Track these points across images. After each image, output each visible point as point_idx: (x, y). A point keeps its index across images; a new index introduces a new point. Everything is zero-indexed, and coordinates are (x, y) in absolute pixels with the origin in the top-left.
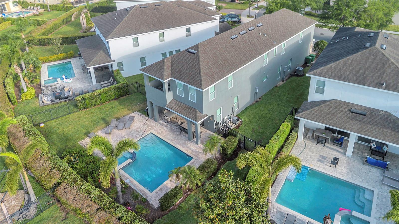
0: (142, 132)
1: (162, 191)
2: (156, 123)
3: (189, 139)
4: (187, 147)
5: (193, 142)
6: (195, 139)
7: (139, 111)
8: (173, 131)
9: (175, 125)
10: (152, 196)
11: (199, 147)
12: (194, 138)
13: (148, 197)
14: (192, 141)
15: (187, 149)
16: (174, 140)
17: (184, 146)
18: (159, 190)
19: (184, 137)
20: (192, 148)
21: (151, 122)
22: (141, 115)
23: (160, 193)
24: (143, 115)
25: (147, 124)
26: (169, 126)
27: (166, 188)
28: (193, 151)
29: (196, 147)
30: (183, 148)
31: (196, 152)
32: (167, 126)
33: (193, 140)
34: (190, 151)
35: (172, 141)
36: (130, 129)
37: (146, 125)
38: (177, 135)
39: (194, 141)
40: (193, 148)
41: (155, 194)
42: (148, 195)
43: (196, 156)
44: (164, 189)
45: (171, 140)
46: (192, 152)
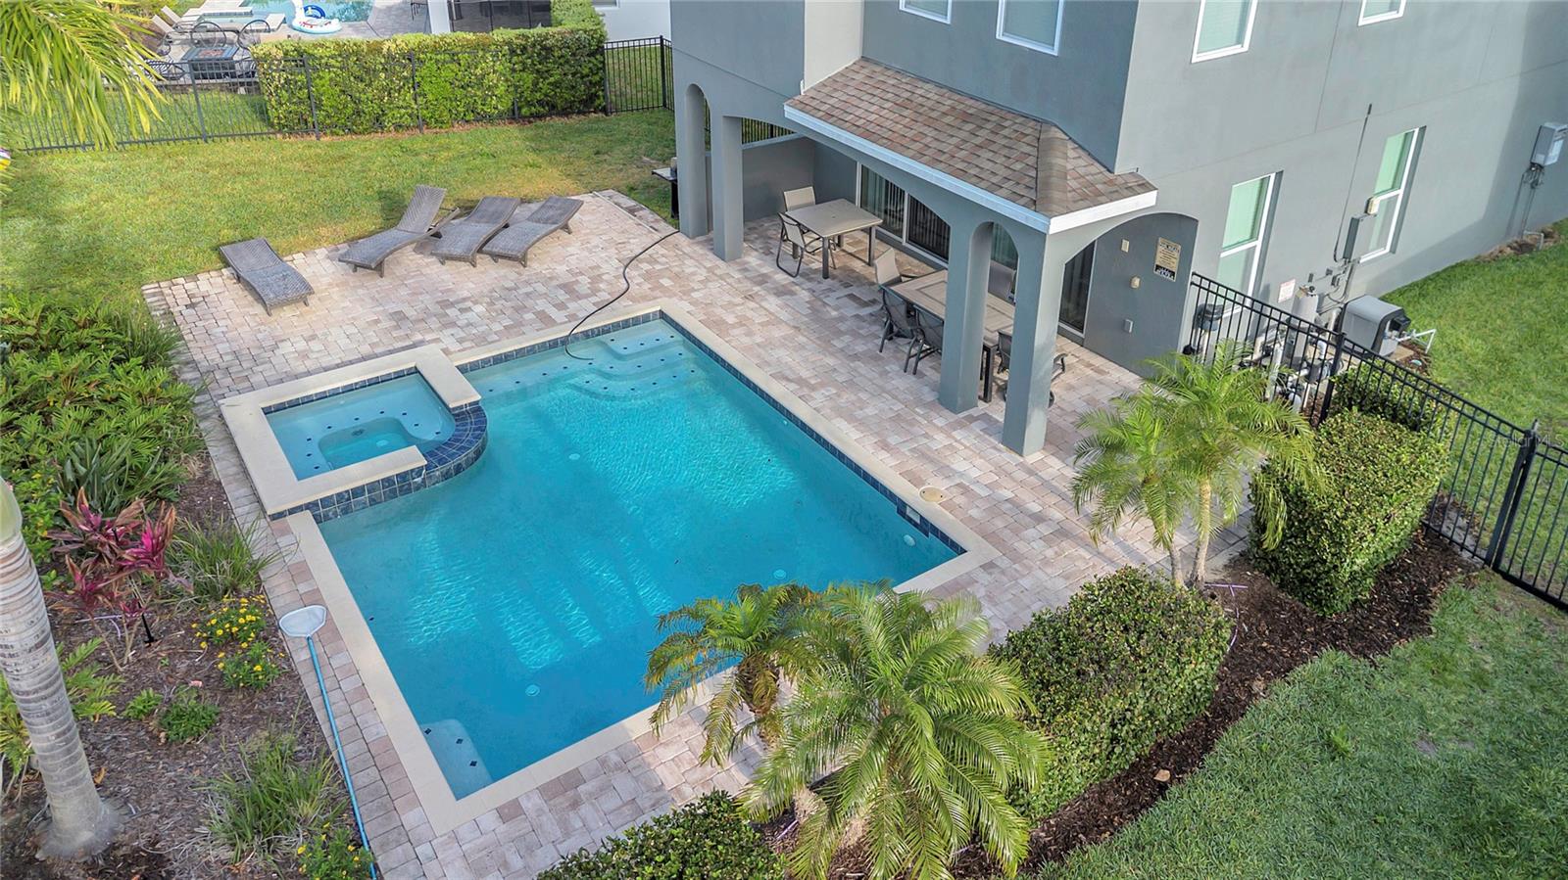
0: (594, 299)
1: (575, 804)
2: (720, 262)
3: (948, 400)
4: (923, 455)
5: (977, 427)
6: (997, 410)
7: (630, 191)
8: (824, 329)
9: (851, 296)
10: (455, 837)
11: (1031, 472)
12: (986, 398)
13: (404, 835)
14: (972, 419)
15: (913, 465)
16: (822, 385)
17: (893, 440)
18: (543, 790)
19: (903, 383)
20: (959, 464)
21: (687, 256)
22: (631, 211)
23: (550, 826)
24: (646, 213)
25: (653, 261)
26: (805, 295)
28: (965, 490)
29: (1000, 470)
30: (884, 455)
31: (995, 507)
32: (792, 293)
33: (973, 412)
34: (941, 484)
35: (806, 391)
36: (526, 273)
37: (645, 266)
38: (856, 357)
39: (985, 417)
40: (975, 473)
41: (490, 821)
42: (410, 818)
43: (989, 536)
44: (606, 788)
45: (801, 382)
46: (960, 500)
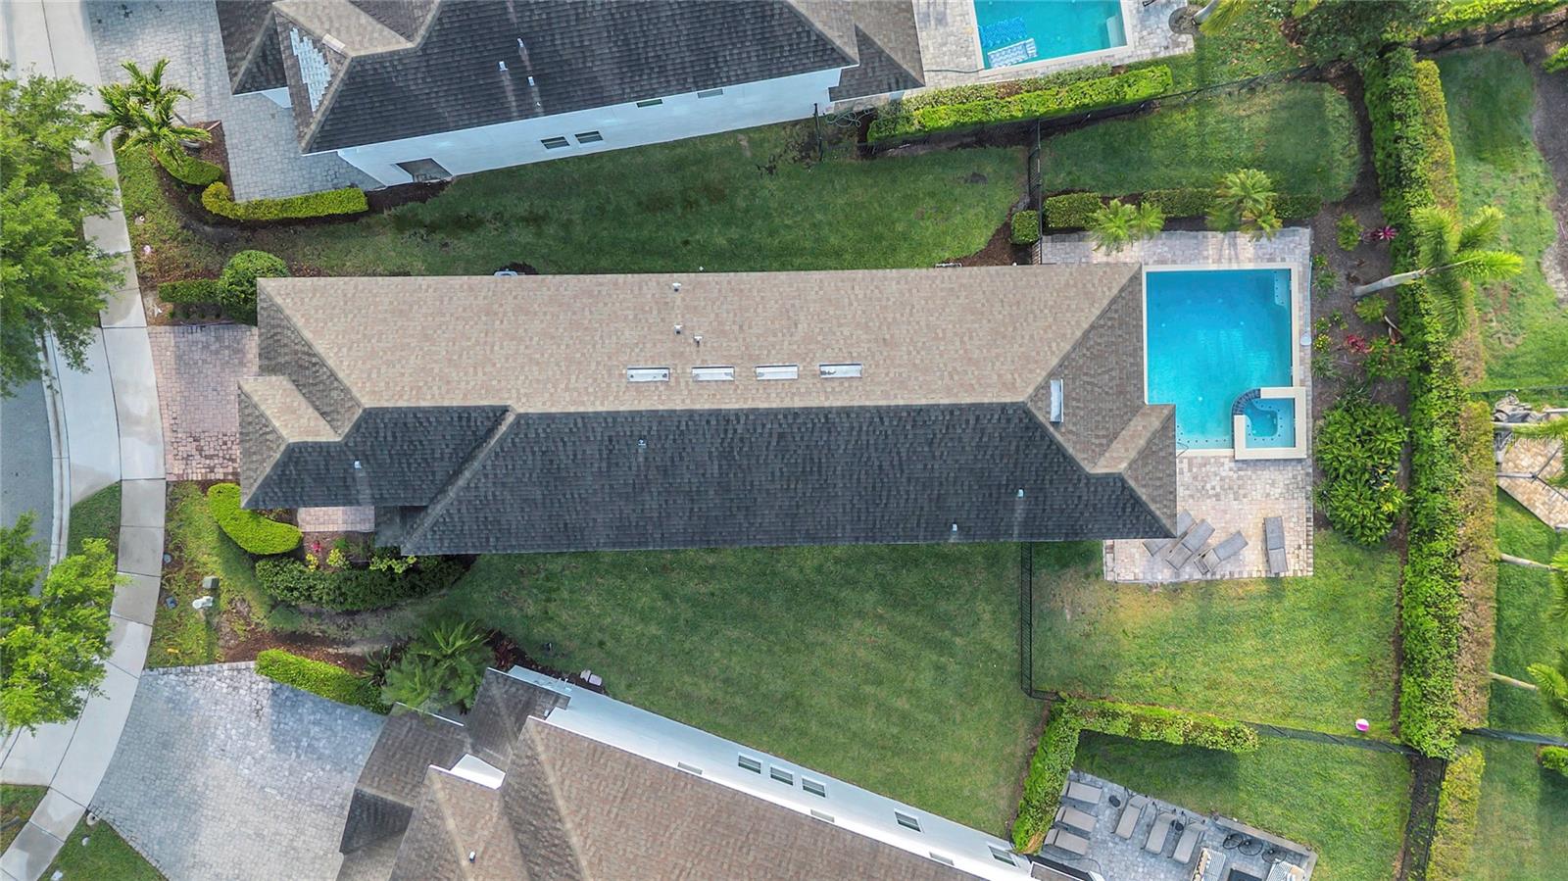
27: (1260, 253)
41: (1287, 259)
